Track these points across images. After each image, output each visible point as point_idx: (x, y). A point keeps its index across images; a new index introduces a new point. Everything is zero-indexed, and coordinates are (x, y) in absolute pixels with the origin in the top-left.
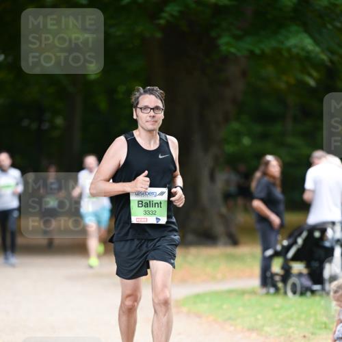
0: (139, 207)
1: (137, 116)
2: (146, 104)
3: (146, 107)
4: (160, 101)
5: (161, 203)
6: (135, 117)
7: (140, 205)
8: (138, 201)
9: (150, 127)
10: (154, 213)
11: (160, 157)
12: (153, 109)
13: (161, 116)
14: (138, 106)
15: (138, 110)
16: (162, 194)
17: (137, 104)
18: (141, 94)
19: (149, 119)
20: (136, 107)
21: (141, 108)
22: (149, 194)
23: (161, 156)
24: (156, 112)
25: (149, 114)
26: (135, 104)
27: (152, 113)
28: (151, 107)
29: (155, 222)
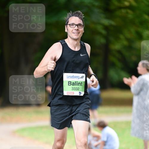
0: (69, 85)
1: (67, 30)
2: (73, 22)
3: (73, 24)
4: (82, 21)
5: (82, 83)
6: (66, 31)
7: (70, 84)
8: (69, 82)
9: (75, 37)
10: (78, 89)
11: (81, 55)
12: (77, 25)
13: (82, 29)
14: (68, 24)
15: (68, 26)
16: (82, 77)
17: (68, 23)
18: (70, 16)
19: (74, 31)
21: (70, 25)
22: (75, 77)
23: (82, 54)
24: (79, 27)
25: (75, 28)
26: (66, 23)
27: (76, 28)
28: (76, 24)
29: (79, 95)
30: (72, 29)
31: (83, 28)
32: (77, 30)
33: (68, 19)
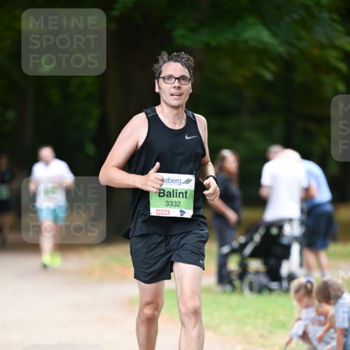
0: (159, 196)
1: (159, 88)
2: (170, 73)
3: (170, 77)
4: (187, 71)
5: (186, 193)
6: (157, 90)
7: (162, 195)
8: (160, 190)
10: (177, 205)
11: (187, 138)
12: (178, 79)
13: (187, 87)
14: (161, 76)
15: (161, 80)
16: (188, 181)
17: (160, 73)
18: (164, 62)
19: (173, 91)
20: (159, 77)
21: (164, 78)
22: (172, 181)
23: (188, 136)
24: (182, 82)
25: (174, 85)
26: (157, 75)
27: (177, 84)
28: (176, 77)
29: (179, 216)
31: (190, 84)
32: (179, 88)
33: (161, 67)
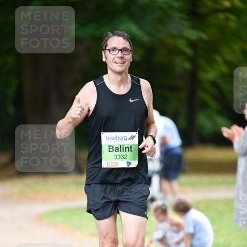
1: (106, 58)
3: (114, 49)
5: (131, 147)
6: (104, 60)
7: (111, 150)
8: (109, 147)
9: (118, 68)
10: (124, 158)
11: (131, 101)
12: (121, 50)
13: (129, 57)
14: (107, 48)
15: (107, 52)
16: (132, 138)
17: (106, 46)
19: (117, 60)
20: (105, 49)
21: (109, 50)
22: (119, 138)
23: (132, 99)
24: (125, 53)
25: (118, 55)
26: (104, 47)
27: (120, 54)
29: (126, 166)
30: (113, 56)
31: (131, 54)
32: (122, 58)
33: (107, 40)
